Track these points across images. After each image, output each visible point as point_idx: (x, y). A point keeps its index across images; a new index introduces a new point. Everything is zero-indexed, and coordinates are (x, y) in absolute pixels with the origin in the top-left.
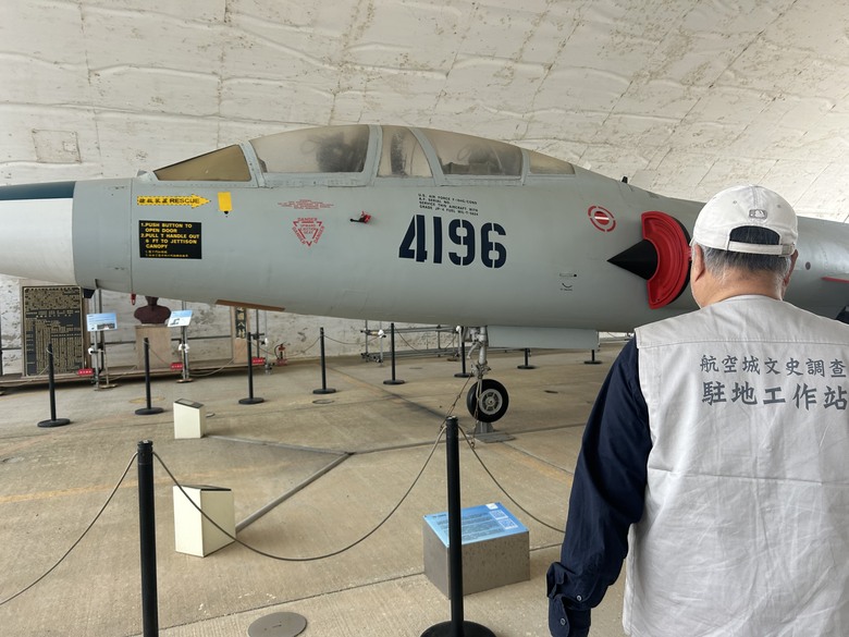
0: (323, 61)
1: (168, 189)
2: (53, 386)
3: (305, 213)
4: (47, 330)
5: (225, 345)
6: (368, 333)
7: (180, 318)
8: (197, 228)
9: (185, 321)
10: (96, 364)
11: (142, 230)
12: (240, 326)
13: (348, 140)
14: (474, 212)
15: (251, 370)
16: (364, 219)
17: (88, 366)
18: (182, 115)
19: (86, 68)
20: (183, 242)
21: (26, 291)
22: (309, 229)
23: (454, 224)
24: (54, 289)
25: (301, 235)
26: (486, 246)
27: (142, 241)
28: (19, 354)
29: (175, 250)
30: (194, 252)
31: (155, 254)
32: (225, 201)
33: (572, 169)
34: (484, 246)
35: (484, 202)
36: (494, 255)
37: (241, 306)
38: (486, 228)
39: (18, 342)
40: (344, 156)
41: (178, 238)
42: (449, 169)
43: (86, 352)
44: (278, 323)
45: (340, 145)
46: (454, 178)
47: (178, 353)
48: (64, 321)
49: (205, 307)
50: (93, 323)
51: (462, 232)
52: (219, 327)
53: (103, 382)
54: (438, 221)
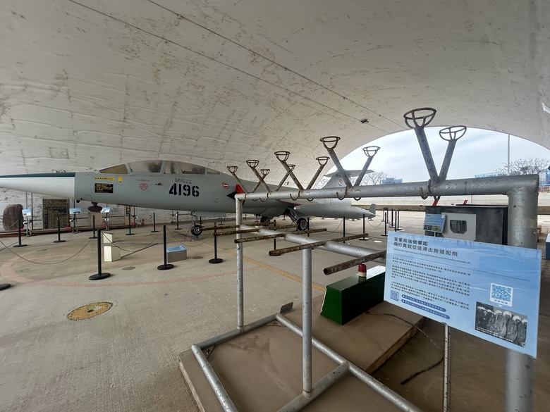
0: (157, 134)
1: (104, 175)
2: (59, 232)
3: (144, 182)
4: (53, 214)
5: (122, 219)
6: (173, 215)
7: (106, 210)
8: (112, 186)
9: (108, 211)
10: (72, 225)
11: (96, 186)
12: (128, 213)
13: (157, 164)
14: (190, 183)
15: (130, 227)
16: (159, 184)
17: (69, 226)
18: (108, 146)
19: (72, 130)
20: (109, 189)
21: (45, 201)
22: (144, 187)
23: (185, 186)
24: (56, 200)
25: (142, 188)
26: (194, 191)
27: (96, 189)
28: (42, 222)
29: (105, 191)
30: (111, 191)
31: (99, 192)
32: (120, 179)
33: (219, 173)
34: (193, 191)
35: (194, 181)
36: (196, 194)
37: (128, 206)
38: (194, 187)
39: (41, 218)
40: (155, 168)
41: (107, 188)
42: (184, 172)
43: (69, 221)
44: (142, 212)
45: (155, 165)
46: (185, 175)
47: (104, 222)
48: (60, 211)
49: (115, 206)
50: (72, 211)
51: (187, 188)
52: (120, 213)
53: (75, 231)
54: (180, 185)
